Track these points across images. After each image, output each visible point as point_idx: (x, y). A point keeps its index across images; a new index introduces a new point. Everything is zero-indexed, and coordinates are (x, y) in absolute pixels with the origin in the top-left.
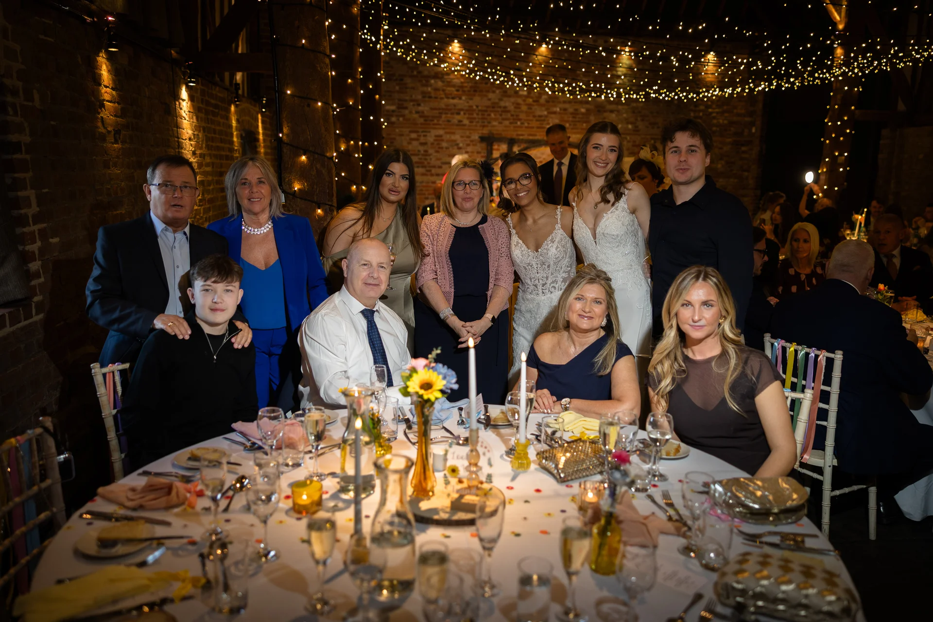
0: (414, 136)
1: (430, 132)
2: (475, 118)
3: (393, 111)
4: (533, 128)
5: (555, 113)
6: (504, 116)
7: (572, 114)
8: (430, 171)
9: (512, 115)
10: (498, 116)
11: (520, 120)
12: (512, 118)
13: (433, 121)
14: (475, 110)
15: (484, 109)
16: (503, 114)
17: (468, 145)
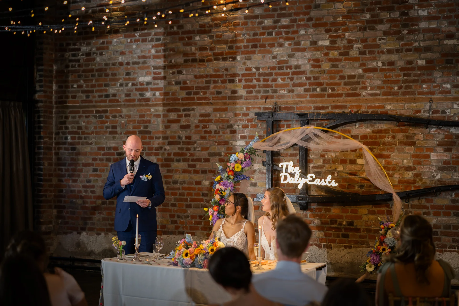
0: (173, 116)
1: (193, 110)
2: (254, 87)
3: (148, 83)
4: (340, 95)
5: (374, 70)
6: (296, 81)
7: (402, 69)
8: (194, 166)
9: (308, 78)
10: (288, 81)
11: (320, 84)
12: (308, 82)
13: (197, 93)
14: (254, 74)
15: (269, 71)
16: (295, 76)
17: (245, 127)
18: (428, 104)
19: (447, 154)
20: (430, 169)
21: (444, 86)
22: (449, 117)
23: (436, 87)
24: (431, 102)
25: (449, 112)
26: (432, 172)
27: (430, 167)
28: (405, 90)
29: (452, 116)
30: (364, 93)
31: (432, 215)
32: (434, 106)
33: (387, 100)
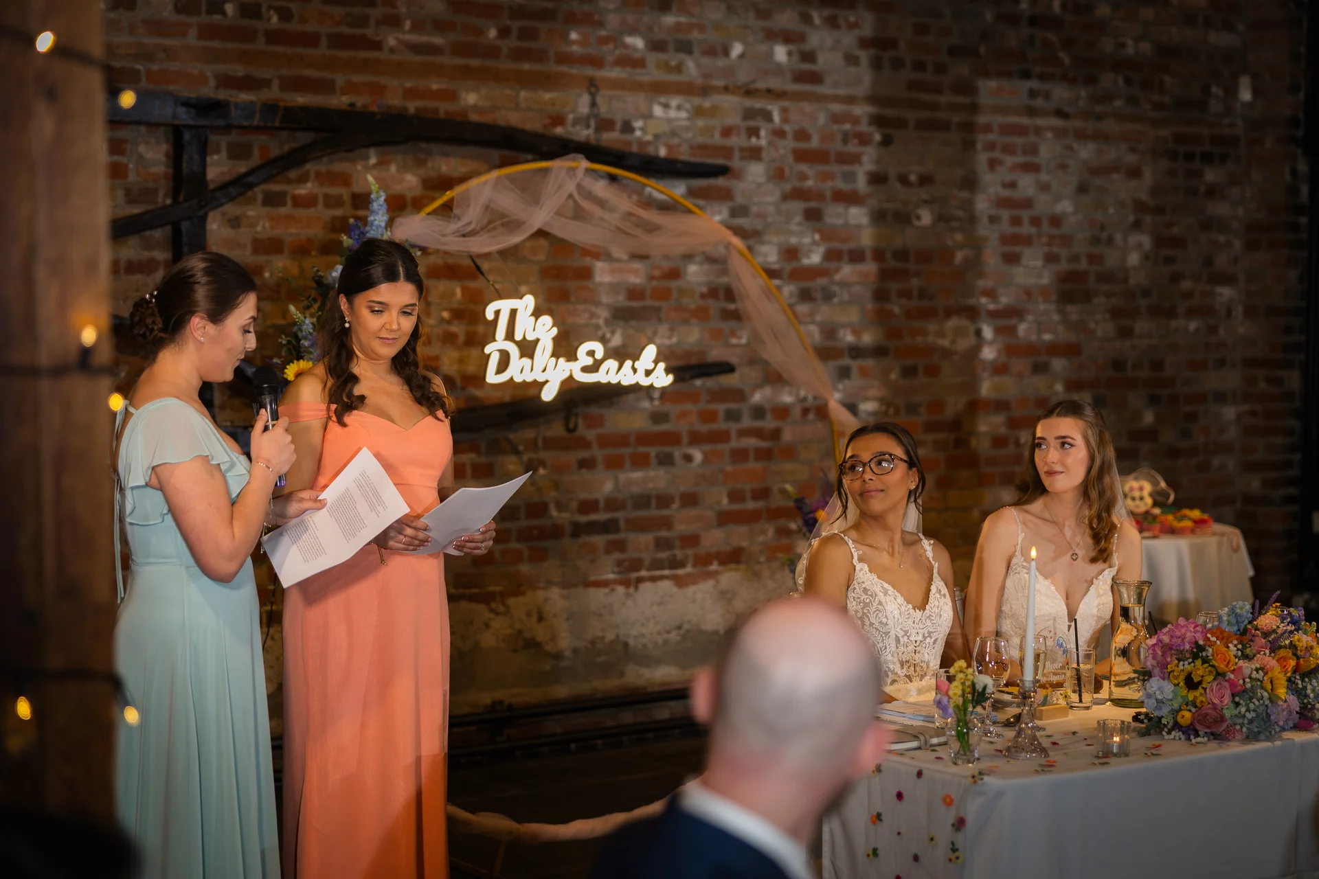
18: (585, 99)
19: (637, 265)
20: (593, 315)
21: (629, 40)
22: (641, 143)
23: (604, 41)
24: (593, 90)
25: (642, 129)
26: (598, 327)
27: (593, 309)
28: (519, 44)
29: (649, 143)
30: (391, 41)
31: (600, 467)
32: (603, 109)
33: (467, 73)
